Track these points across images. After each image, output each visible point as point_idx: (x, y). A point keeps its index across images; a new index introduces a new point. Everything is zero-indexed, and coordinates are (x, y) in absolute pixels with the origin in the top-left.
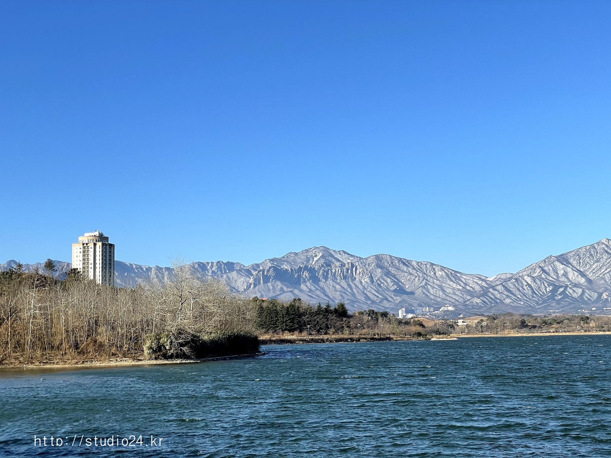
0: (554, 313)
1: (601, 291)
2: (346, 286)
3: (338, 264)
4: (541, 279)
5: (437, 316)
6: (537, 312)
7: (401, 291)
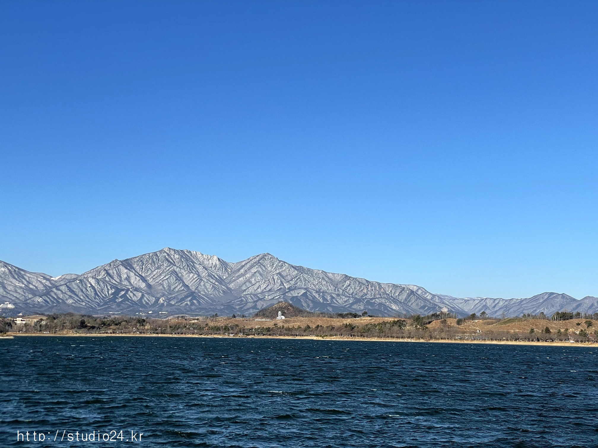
0: (113, 314)
1: (159, 296)
4: (104, 281)
6: (98, 313)
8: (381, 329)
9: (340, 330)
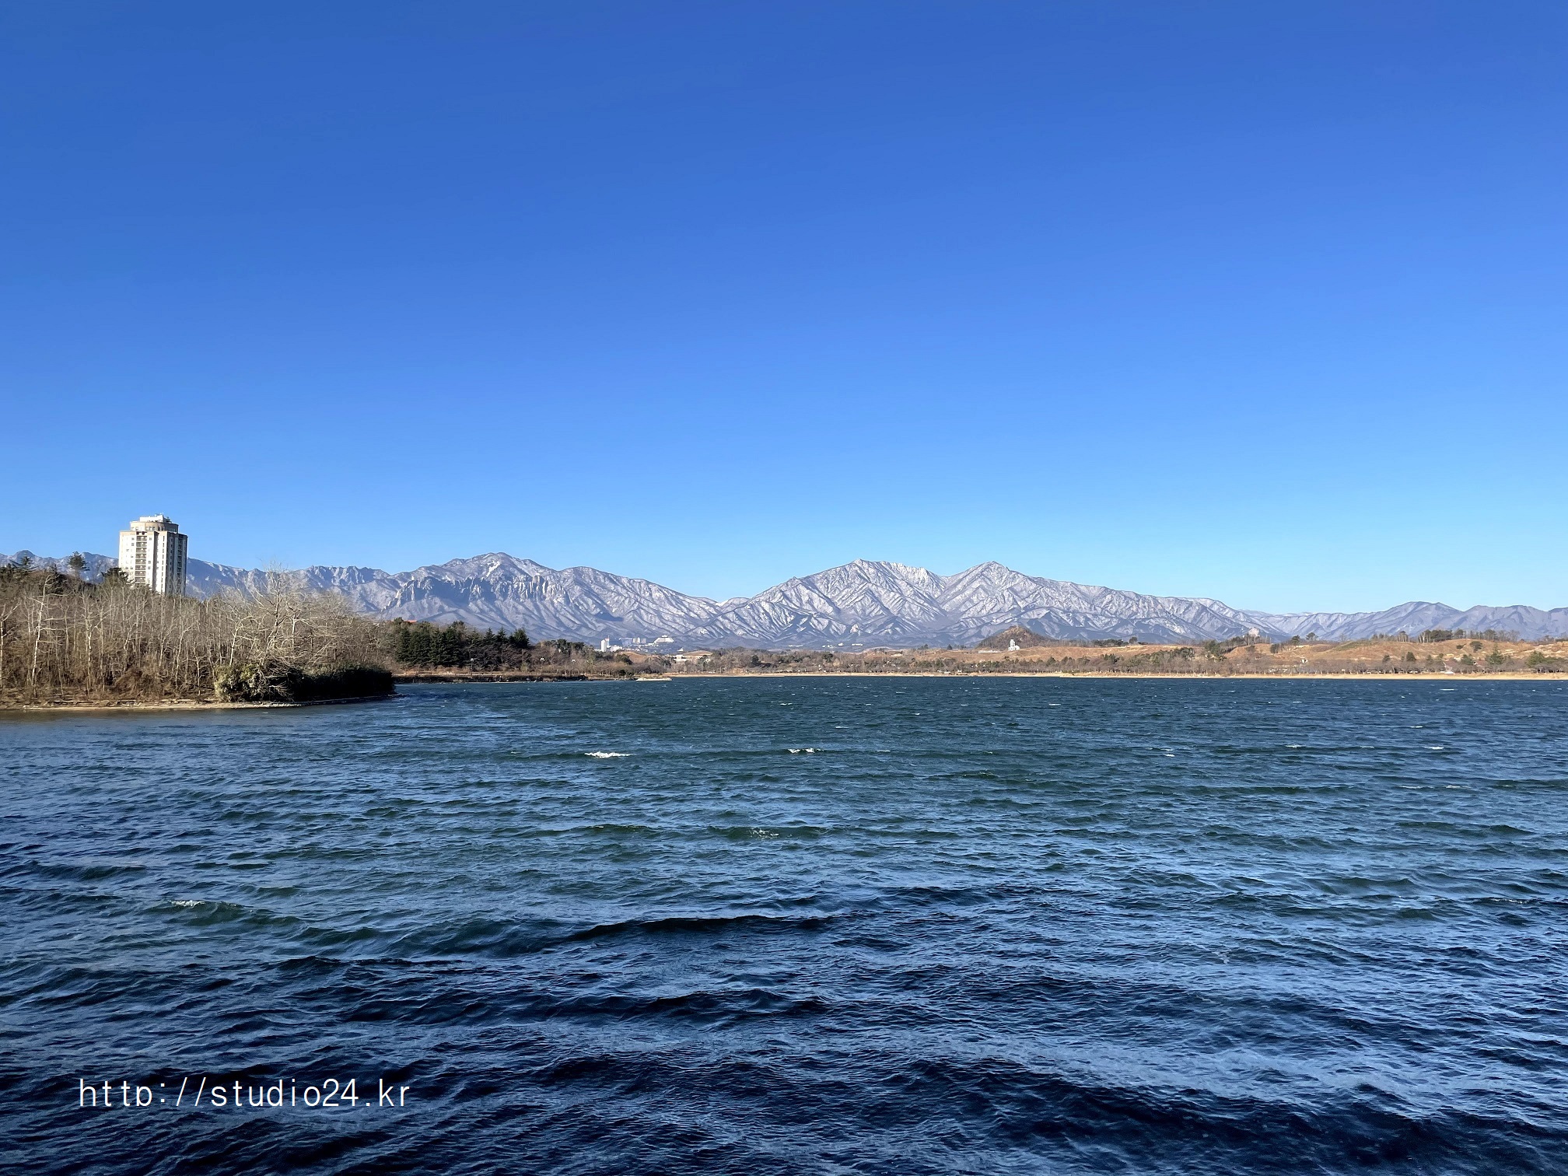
0: (794, 648)
1: (850, 623)
2: (531, 608)
3: (522, 577)
4: (781, 606)
5: (651, 650)
6: (774, 647)
7: (605, 615)
8: (1158, 661)
9: (1096, 664)
